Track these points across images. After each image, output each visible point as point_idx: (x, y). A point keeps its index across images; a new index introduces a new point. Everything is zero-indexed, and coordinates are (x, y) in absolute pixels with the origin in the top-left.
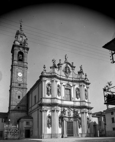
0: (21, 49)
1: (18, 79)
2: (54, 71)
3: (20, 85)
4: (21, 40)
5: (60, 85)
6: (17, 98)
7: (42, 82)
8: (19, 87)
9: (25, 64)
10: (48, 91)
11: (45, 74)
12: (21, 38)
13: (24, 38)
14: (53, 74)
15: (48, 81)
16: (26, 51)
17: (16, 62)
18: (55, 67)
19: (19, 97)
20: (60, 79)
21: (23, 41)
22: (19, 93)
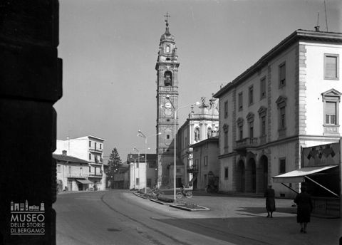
0: (168, 67)
1: (166, 112)
2: (203, 111)
3: (168, 120)
4: (168, 51)
5: (211, 127)
6: (166, 138)
7: (188, 127)
8: (168, 123)
9: (175, 89)
10: (196, 136)
11: (193, 117)
12: (168, 48)
13: (173, 46)
14: (202, 116)
15: (196, 124)
16: (175, 69)
17: (162, 89)
18: (204, 106)
19: (168, 137)
20: (212, 120)
21: (171, 52)
22: (168, 131)
